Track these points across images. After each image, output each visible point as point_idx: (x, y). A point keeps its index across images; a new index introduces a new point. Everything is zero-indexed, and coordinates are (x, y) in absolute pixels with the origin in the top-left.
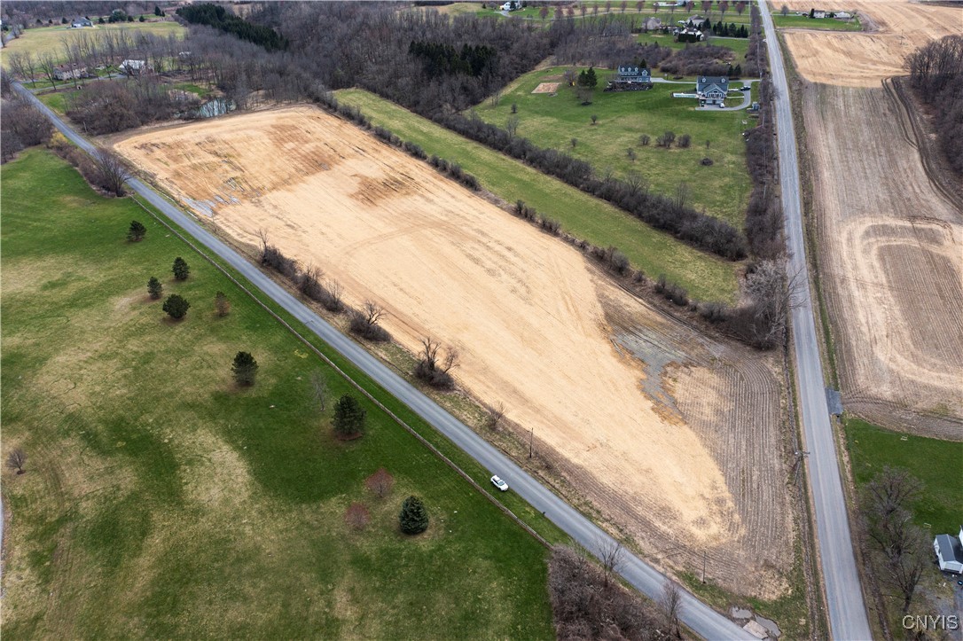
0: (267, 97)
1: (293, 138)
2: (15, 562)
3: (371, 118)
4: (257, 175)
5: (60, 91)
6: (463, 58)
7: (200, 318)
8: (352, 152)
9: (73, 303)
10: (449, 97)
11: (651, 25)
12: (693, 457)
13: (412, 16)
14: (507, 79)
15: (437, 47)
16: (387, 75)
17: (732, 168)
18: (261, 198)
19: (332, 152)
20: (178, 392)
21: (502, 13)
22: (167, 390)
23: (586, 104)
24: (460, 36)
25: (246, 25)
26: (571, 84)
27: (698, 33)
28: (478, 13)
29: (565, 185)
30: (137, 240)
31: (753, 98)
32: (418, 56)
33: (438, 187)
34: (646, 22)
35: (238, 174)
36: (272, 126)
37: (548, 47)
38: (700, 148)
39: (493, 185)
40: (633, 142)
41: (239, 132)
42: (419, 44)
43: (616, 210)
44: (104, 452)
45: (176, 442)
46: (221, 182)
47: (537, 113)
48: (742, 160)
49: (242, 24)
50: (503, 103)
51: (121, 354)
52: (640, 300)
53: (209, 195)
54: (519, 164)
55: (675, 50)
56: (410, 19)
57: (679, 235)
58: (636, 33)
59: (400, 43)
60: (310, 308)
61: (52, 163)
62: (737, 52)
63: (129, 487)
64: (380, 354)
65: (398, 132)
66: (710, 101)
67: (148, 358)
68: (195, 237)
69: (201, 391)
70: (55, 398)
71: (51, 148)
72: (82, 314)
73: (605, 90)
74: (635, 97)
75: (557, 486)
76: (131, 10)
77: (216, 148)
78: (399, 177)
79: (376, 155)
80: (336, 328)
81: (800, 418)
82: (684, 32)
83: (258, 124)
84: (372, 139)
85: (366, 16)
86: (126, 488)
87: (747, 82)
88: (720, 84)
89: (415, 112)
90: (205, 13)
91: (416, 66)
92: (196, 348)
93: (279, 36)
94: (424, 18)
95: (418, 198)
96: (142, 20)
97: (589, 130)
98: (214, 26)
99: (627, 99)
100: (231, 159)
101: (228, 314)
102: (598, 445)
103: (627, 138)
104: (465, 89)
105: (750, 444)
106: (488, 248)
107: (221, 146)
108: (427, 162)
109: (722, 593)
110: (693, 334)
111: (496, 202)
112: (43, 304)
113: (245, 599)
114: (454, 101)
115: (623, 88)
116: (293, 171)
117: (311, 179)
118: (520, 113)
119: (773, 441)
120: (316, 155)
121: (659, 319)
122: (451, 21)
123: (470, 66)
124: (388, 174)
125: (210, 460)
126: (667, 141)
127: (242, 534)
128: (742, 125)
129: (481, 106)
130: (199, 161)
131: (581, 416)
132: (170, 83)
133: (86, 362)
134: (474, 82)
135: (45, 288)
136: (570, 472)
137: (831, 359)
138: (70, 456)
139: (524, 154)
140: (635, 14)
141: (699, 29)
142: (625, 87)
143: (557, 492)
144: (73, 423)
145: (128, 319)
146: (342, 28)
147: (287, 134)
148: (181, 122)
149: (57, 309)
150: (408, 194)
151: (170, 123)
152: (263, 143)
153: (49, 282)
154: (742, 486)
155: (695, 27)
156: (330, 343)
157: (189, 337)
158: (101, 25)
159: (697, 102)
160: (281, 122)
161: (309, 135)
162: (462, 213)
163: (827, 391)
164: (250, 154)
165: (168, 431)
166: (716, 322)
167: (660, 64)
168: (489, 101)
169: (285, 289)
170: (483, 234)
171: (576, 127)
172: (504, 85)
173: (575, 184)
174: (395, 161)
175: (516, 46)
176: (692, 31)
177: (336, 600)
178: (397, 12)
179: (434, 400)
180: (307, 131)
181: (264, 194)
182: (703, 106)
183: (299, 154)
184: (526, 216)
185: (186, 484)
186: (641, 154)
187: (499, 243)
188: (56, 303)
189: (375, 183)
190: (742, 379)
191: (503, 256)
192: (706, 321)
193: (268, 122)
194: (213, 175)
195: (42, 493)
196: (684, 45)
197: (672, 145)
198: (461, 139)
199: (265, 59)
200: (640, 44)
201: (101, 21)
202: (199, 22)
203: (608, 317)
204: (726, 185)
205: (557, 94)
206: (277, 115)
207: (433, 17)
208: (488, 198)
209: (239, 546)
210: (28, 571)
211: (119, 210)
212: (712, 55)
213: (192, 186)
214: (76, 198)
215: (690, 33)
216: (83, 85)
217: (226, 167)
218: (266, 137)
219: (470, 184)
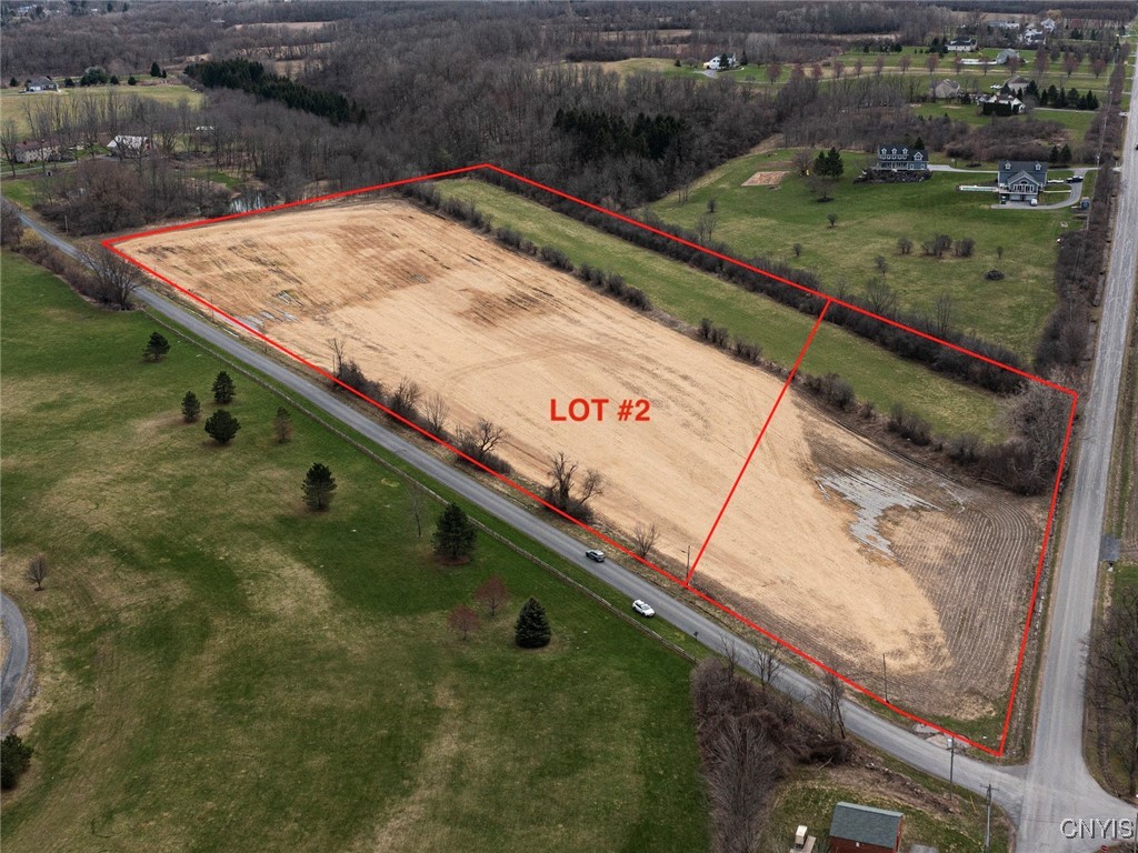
0: (333, 191)
1: (372, 243)
2: (47, 667)
3: (491, 217)
4: (321, 287)
5: (20, 177)
6: (636, 133)
7: (253, 444)
8: (461, 261)
9: (80, 425)
10: (612, 188)
11: (941, 91)
12: (902, 596)
13: (561, 77)
14: (704, 165)
15: (597, 117)
16: (517, 159)
17: (1032, 284)
18: (328, 316)
19: (431, 261)
20: (231, 514)
21: (706, 73)
22: (217, 512)
23: (824, 200)
24: (634, 104)
25: (298, 88)
26: (804, 172)
27: (1016, 102)
28: (667, 73)
29: (778, 306)
30: (157, 360)
31: (1085, 193)
32: (567, 131)
33: (588, 306)
34: (934, 86)
35: (293, 286)
36: (341, 227)
37: (773, 120)
38: (989, 257)
39: (670, 303)
40: (888, 250)
41: (292, 234)
42: (571, 115)
43: (850, 336)
44: (143, 568)
45: (234, 559)
46: (269, 295)
47: (747, 212)
48: (1049, 274)
49: (292, 87)
50: (695, 200)
51: (152, 477)
52: (866, 440)
53: (252, 310)
54: (712, 278)
55: (973, 127)
56: (557, 79)
57: (935, 364)
58: (918, 102)
59: (540, 113)
60: (402, 437)
61: (22, 268)
62: (1074, 128)
63: (181, 597)
64: (496, 486)
65: (532, 235)
66: (1016, 195)
67: (188, 481)
68: (238, 356)
69: (261, 514)
70: (72, 518)
71: (18, 251)
72: (94, 436)
73: (857, 181)
74: (904, 190)
75: (717, 615)
76: (115, 67)
77: (258, 254)
78: (530, 293)
79: (498, 266)
80: (437, 458)
81: (1058, 563)
82: (993, 100)
83: (319, 225)
84: (492, 246)
85: (490, 74)
86: (177, 599)
87: (1080, 172)
88: (1034, 173)
89: (560, 210)
90: (233, 71)
91: (565, 145)
92: (250, 473)
93: (351, 105)
94: (580, 80)
95: (557, 318)
96: (132, 82)
97: (822, 235)
98: (247, 91)
99: (888, 194)
100: (282, 268)
101: (289, 441)
102: (779, 581)
103: (878, 245)
104: (637, 178)
105: (982, 587)
106: (655, 376)
107: (266, 252)
108: (576, 276)
109: (908, 712)
110: (933, 477)
111: (672, 325)
112: (39, 425)
113: (330, 689)
114: (620, 192)
115: (884, 178)
116: (374, 283)
117: (400, 293)
118: (720, 212)
119: (1014, 584)
120: (407, 264)
121: (888, 460)
122: (622, 84)
123: (646, 144)
124: (514, 290)
125: (278, 576)
126: (939, 247)
127: (324, 639)
128: (1059, 228)
129: (660, 203)
130: (235, 269)
131: (760, 554)
132: (183, 168)
133: (107, 484)
134: (650, 168)
135: (38, 409)
136: (736, 604)
137: (1121, 508)
138: (101, 573)
139: (721, 265)
140: (924, 76)
141: (1019, 96)
142: (886, 177)
143: (717, 621)
144: (100, 541)
145: (156, 442)
146: (449, 93)
147: (362, 238)
148: (204, 219)
149: (59, 431)
150: (543, 313)
151: (188, 222)
152: (328, 249)
153: (43, 403)
154: (960, 625)
155: (1013, 93)
156: (428, 473)
157: (240, 461)
158: (70, 89)
159: (996, 197)
160: (354, 222)
161: (396, 239)
162: (620, 337)
163: (1103, 540)
164: (309, 262)
165: (223, 549)
166: (967, 463)
167: (947, 146)
168: (674, 197)
169: (367, 416)
170: (648, 359)
171: (805, 231)
172: (699, 174)
173: (792, 304)
174: (527, 273)
175: (720, 117)
176: (1005, 99)
177: (436, 693)
178: (538, 71)
179: (567, 533)
180: (394, 235)
181: (332, 310)
182: (1003, 203)
183: (382, 262)
184: (714, 341)
185: (251, 595)
186: (897, 265)
187: (670, 370)
188: (57, 426)
189: (494, 299)
190: (989, 523)
191: (675, 386)
192: (953, 462)
193: (335, 222)
194: (256, 286)
195: (69, 608)
196: (989, 120)
197: (947, 255)
198: (627, 247)
199: (328, 135)
200: (921, 118)
201: (69, 84)
202: (222, 85)
203: (816, 457)
204: (1019, 305)
205: (780, 187)
206: (348, 213)
207: (594, 78)
208: (661, 319)
209: (321, 646)
210: (63, 674)
211: (125, 326)
212: (1032, 134)
213: (228, 300)
214: (63, 311)
215: (1002, 102)
216: (55, 170)
217: (275, 277)
218: (332, 241)
219: (636, 302)
